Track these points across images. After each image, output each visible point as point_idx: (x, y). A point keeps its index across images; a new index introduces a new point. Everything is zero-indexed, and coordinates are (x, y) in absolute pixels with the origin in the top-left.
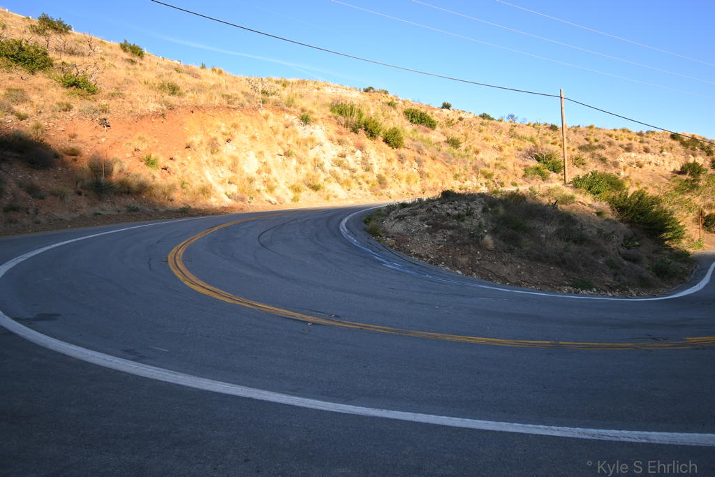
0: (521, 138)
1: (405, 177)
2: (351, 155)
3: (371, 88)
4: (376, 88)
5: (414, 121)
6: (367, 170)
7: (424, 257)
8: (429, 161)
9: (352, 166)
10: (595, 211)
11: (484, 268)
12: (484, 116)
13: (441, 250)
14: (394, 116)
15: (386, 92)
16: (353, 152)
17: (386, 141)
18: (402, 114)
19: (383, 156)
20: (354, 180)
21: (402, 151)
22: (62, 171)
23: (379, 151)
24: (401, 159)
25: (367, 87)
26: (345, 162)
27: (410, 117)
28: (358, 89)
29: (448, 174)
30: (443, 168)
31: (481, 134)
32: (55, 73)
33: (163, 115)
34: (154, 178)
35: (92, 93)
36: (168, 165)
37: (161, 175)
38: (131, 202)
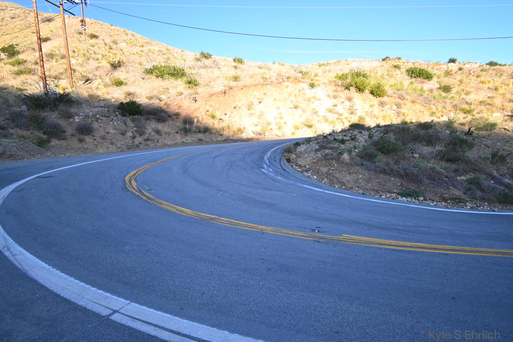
2: (341, 104)
3: (387, 58)
4: (391, 57)
5: (414, 76)
6: (352, 113)
9: (340, 112)
16: (343, 102)
17: (372, 93)
18: (404, 72)
19: (366, 103)
22: (171, 123)
23: (364, 100)
24: (382, 104)
25: (384, 57)
26: (336, 109)
27: (410, 73)
28: (378, 59)
32: (185, 79)
33: (225, 92)
34: (214, 124)
35: (196, 86)
36: (222, 117)
37: (219, 123)
38: (200, 136)
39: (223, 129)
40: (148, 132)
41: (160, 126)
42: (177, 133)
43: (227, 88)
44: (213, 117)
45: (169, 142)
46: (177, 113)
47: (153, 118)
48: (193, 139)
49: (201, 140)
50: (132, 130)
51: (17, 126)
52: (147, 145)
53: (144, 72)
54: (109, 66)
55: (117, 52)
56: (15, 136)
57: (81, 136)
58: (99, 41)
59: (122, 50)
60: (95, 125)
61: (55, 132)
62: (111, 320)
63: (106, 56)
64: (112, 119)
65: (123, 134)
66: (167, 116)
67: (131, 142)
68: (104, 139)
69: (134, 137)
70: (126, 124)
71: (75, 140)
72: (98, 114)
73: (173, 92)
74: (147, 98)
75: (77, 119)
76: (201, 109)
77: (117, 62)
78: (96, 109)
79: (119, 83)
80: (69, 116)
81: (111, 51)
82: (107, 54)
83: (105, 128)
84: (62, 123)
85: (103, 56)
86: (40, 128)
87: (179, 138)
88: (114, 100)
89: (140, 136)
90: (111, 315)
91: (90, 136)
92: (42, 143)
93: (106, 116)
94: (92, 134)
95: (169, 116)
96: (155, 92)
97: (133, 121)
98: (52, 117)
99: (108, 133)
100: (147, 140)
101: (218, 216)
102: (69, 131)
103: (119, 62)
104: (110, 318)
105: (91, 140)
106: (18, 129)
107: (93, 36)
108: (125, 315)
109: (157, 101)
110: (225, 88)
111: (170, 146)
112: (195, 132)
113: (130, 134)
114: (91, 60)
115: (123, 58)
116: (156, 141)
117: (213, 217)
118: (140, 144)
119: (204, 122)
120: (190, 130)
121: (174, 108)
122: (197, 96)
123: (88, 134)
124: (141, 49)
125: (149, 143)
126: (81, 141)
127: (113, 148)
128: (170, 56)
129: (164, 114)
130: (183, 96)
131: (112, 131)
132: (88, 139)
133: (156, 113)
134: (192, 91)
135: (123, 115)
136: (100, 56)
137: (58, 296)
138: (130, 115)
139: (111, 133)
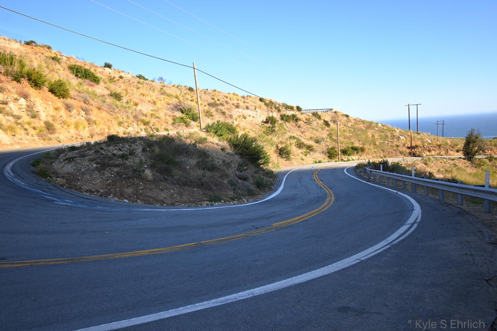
0: (168, 95)
1: (74, 123)
2: (14, 102)
3: (32, 42)
4: (38, 43)
5: (79, 75)
6: (34, 117)
7: (95, 192)
8: (96, 111)
9: (16, 113)
10: (220, 148)
11: (146, 195)
12: (140, 77)
13: (109, 184)
14: (59, 69)
15: (49, 48)
16: (16, 100)
17: (52, 91)
18: (66, 68)
19: (49, 104)
20: (19, 126)
21: (69, 101)
23: (45, 99)
24: (68, 108)
25: (28, 40)
26: (7, 109)
27: (75, 71)
28: (18, 40)
29: (113, 122)
30: (108, 116)
31: (139, 91)
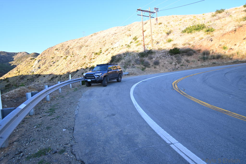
22: (195, 56)
32: (205, 29)
33: (235, 31)
34: (225, 53)
35: (212, 31)
36: (232, 47)
37: (229, 51)
38: (214, 61)
39: (233, 55)
40: (182, 61)
41: (189, 58)
42: (199, 60)
43: (237, 27)
44: (225, 48)
45: (194, 66)
46: (199, 50)
47: (185, 54)
48: (209, 63)
49: (215, 63)
50: (175, 61)
51: (137, 64)
52: (182, 68)
53: (181, 33)
54: (166, 34)
55: (169, 27)
56: (136, 67)
57: (155, 66)
58: (163, 25)
59: (171, 25)
60: (160, 61)
61: (147, 65)
62: (170, 146)
63: (165, 30)
64: (167, 57)
65: (171, 64)
66: (193, 52)
67: (174, 67)
68: (163, 66)
69: (176, 65)
70: (172, 59)
71: (153, 67)
72: (161, 56)
73: (197, 39)
74: (183, 45)
75: (154, 59)
76: (216, 45)
77: (169, 32)
78: (161, 54)
79: (170, 41)
80: (151, 58)
81: (167, 27)
82: (165, 29)
83: (164, 62)
84: (149, 61)
85: (164, 31)
86: (143, 64)
87: (200, 63)
88: (167, 49)
89: (179, 64)
90: (170, 144)
91: (158, 66)
92: (143, 69)
93: (164, 57)
94: (159, 64)
95: (194, 52)
96: (187, 41)
97: (175, 57)
98: (146, 59)
99: (165, 64)
100: (182, 65)
101: (230, 111)
102: (151, 64)
103: (170, 31)
104: (170, 145)
105: (159, 67)
106: (137, 65)
107: (161, 23)
108: (177, 147)
109: (188, 45)
110: (235, 28)
111: (194, 68)
112: (211, 59)
113: (174, 63)
114: (159, 34)
115: (172, 29)
116: (186, 66)
117: (226, 111)
118: (179, 67)
119: (218, 52)
120: (207, 58)
121: (197, 48)
122: (213, 37)
123: (158, 65)
124: (180, 21)
125: (183, 67)
126: (155, 68)
127: (167, 70)
128: (196, 20)
129: (191, 52)
130: (203, 39)
131: (166, 63)
132: (157, 67)
133: (187, 52)
134: (209, 35)
135: (171, 55)
136: (162, 31)
137: (151, 128)
138: (174, 54)
139: (166, 64)
